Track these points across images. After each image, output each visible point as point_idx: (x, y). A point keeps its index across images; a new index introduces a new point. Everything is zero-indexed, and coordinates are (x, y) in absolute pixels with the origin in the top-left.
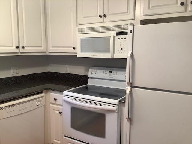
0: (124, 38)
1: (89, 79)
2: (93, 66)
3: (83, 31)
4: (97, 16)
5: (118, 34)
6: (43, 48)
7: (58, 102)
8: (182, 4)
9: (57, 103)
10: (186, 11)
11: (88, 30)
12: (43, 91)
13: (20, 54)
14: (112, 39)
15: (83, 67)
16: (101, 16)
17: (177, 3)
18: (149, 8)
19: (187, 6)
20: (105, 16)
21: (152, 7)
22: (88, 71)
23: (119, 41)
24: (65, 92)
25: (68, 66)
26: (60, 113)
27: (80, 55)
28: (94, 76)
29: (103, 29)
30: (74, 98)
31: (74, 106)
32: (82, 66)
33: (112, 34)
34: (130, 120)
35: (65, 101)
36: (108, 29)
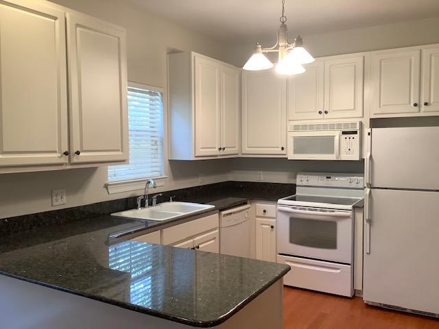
0: (351, 138)
1: (297, 188)
2: (304, 171)
3: (297, 128)
4: (315, 112)
5: (344, 133)
6: (237, 149)
7: (268, 214)
8: (415, 105)
9: (266, 215)
10: (419, 111)
11: (304, 127)
12: (248, 202)
13: (219, 157)
14: (337, 138)
15: (285, 173)
16: (320, 113)
17: (410, 103)
18: (380, 107)
19: (420, 107)
20: (326, 112)
21: (384, 105)
23: (346, 141)
24: (280, 201)
25: (261, 172)
26: (272, 227)
27: (291, 157)
28: (305, 183)
29: (325, 127)
30: (288, 206)
31: (295, 216)
32: (284, 171)
33: (337, 134)
34: (370, 221)
35: (280, 211)
36: (332, 127)
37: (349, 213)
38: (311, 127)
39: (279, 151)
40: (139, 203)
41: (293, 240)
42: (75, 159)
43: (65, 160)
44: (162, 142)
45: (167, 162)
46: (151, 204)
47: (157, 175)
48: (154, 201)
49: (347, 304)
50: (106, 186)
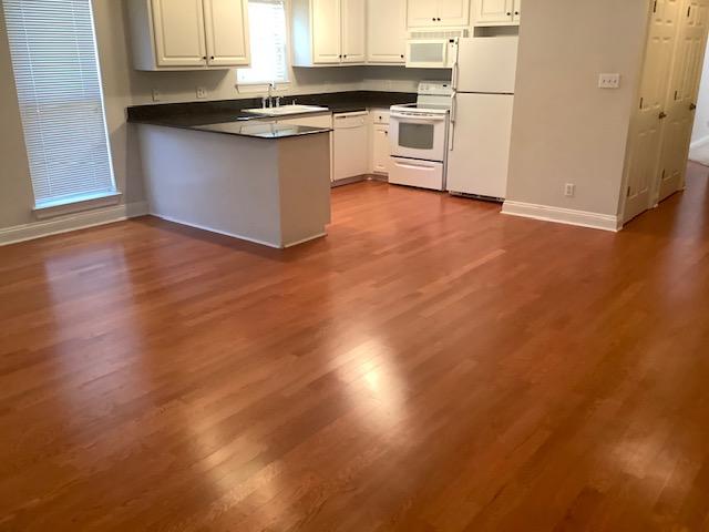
1: (419, 96)
3: (414, 35)
4: (430, 19)
5: (451, 41)
6: (362, 56)
7: (383, 121)
8: (509, 14)
10: (512, 20)
11: (419, 35)
12: (367, 108)
14: (445, 46)
16: (434, 20)
17: (505, 13)
18: (482, 15)
19: (512, 16)
20: (439, 19)
21: (485, 14)
22: (417, 86)
23: (453, 48)
24: (393, 107)
26: (386, 133)
27: (409, 65)
28: (425, 92)
29: (436, 35)
30: (403, 112)
31: (404, 121)
33: (445, 41)
34: (453, 122)
35: (392, 117)
36: (441, 35)
37: (443, 117)
38: (426, 35)
39: (399, 59)
40: (264, 103)
41: (402, 143)
42: (211, 62)
43: (204, 63)
44: (285, 49)
45: (291, 69)
46: (274, 106)
47: (282, 79)
48: (277, 104)
49: (437, 198)
50: (236, 87)
